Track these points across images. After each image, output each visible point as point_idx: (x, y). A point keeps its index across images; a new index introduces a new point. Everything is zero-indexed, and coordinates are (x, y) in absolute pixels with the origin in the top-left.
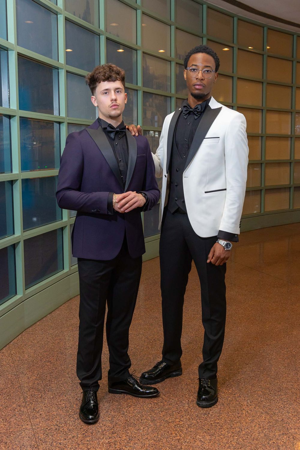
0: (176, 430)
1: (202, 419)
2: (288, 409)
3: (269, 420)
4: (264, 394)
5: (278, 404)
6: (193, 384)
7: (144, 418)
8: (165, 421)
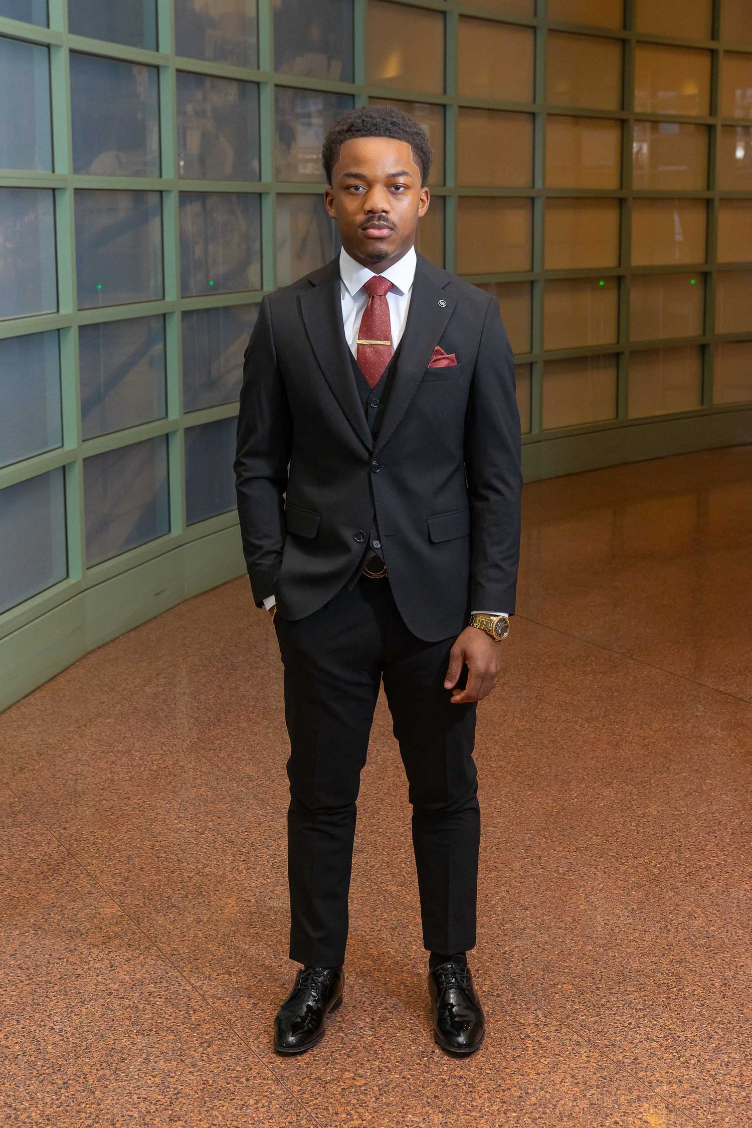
0: (348, 1103)
1: (416, 1070)
2: (648, 1029)
3: (600, 1063)
4: (580, 991)
5: (619, 1018)
6: (379, 970)
7: (254, 1074)
8: (315, 1079)
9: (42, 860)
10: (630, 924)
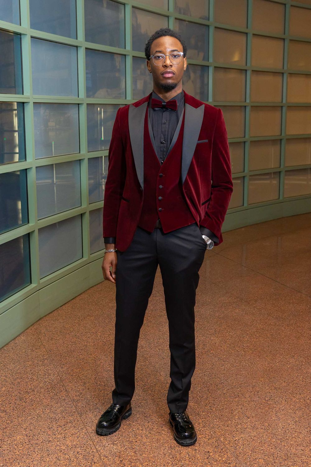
9: (49, 382)
10: (294, 428)
